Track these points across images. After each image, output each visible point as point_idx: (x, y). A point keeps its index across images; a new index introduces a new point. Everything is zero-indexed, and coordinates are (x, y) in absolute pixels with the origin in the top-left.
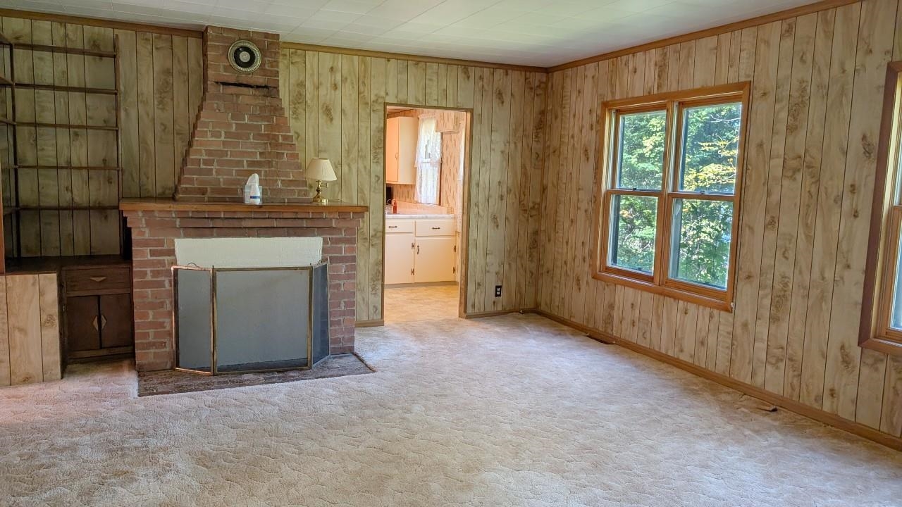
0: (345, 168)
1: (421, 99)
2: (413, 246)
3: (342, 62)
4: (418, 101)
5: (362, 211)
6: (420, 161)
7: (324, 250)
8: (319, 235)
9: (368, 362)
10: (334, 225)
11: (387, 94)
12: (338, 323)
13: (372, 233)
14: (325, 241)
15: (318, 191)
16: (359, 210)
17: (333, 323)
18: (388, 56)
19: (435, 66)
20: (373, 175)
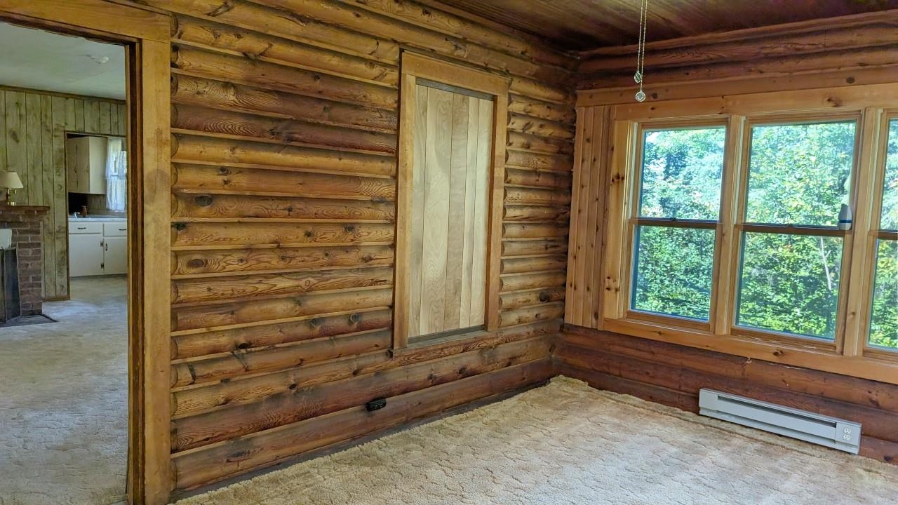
0: (31, 179)
1: (96, 128)
2: (102, 244)
3: (27, 99)
4: (93, 130)
5: (44, 210)
6: (109, 175)
7: (13, 239)
8: (8, 227)
9: (53, 318)
10: (21, 220)
11: (66, 124)
12: (28, 292)
13: (57, 229)
14: (14, 232)
15: (7, 195)
16: (41, 209)
17: (23, 293)
18: (67, 96)
19: (108, 105)
20: (56, 185)
